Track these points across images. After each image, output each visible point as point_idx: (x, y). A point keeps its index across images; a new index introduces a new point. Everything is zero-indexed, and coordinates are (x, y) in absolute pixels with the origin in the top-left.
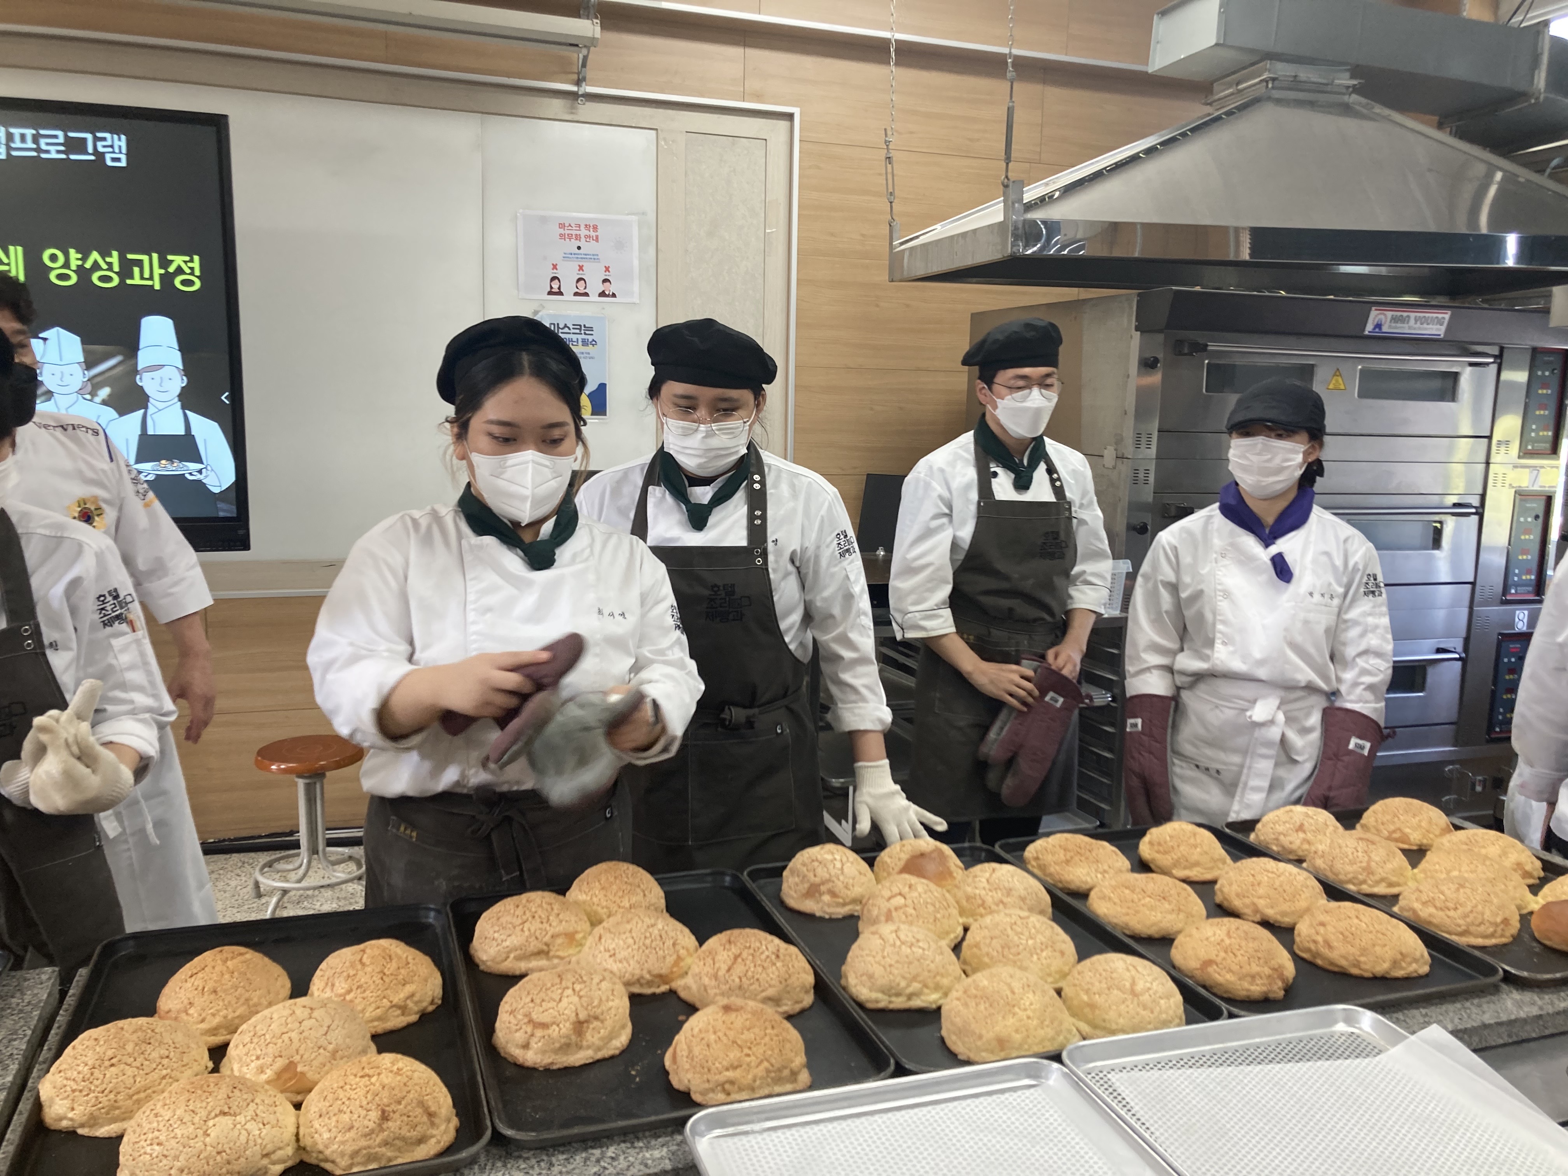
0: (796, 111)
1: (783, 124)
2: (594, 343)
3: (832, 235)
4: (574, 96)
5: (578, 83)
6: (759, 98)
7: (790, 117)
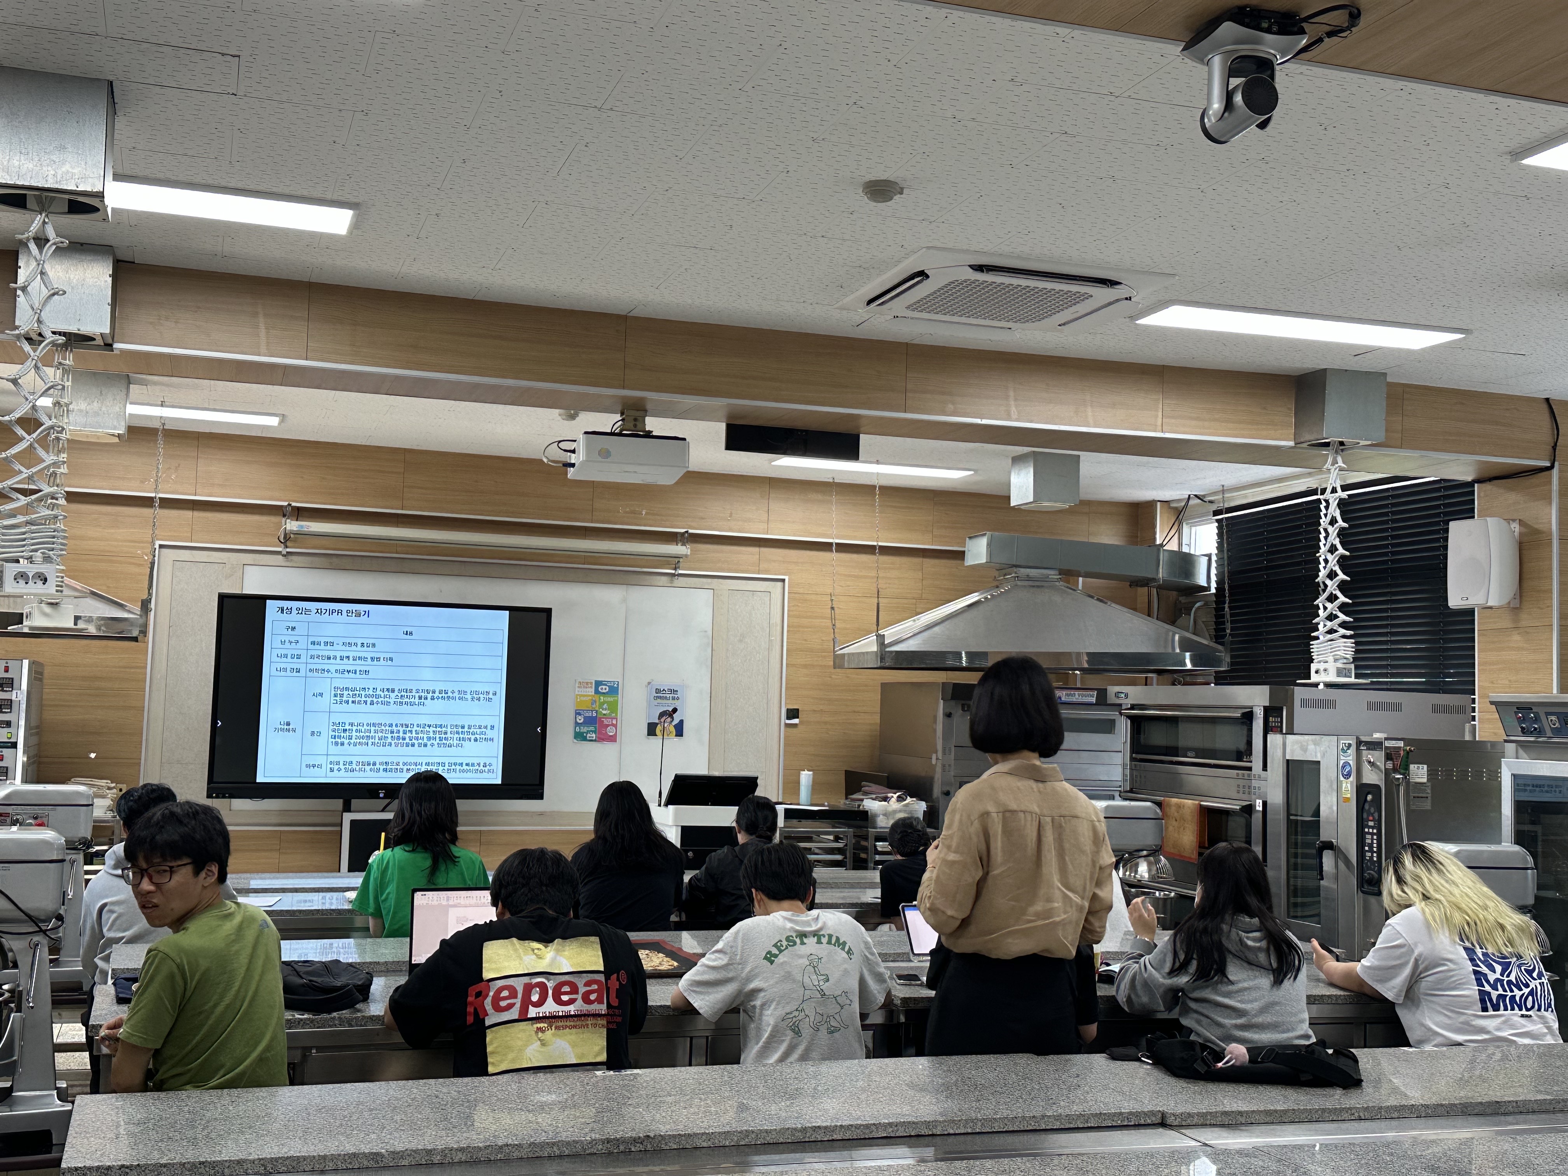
0: (786, 578)
1: (780, 584)
2: (678, 699)
3: (806, 640)
4: (673, 575)
5: (675, 569)
6: (767, 572)
7: (783, 580)
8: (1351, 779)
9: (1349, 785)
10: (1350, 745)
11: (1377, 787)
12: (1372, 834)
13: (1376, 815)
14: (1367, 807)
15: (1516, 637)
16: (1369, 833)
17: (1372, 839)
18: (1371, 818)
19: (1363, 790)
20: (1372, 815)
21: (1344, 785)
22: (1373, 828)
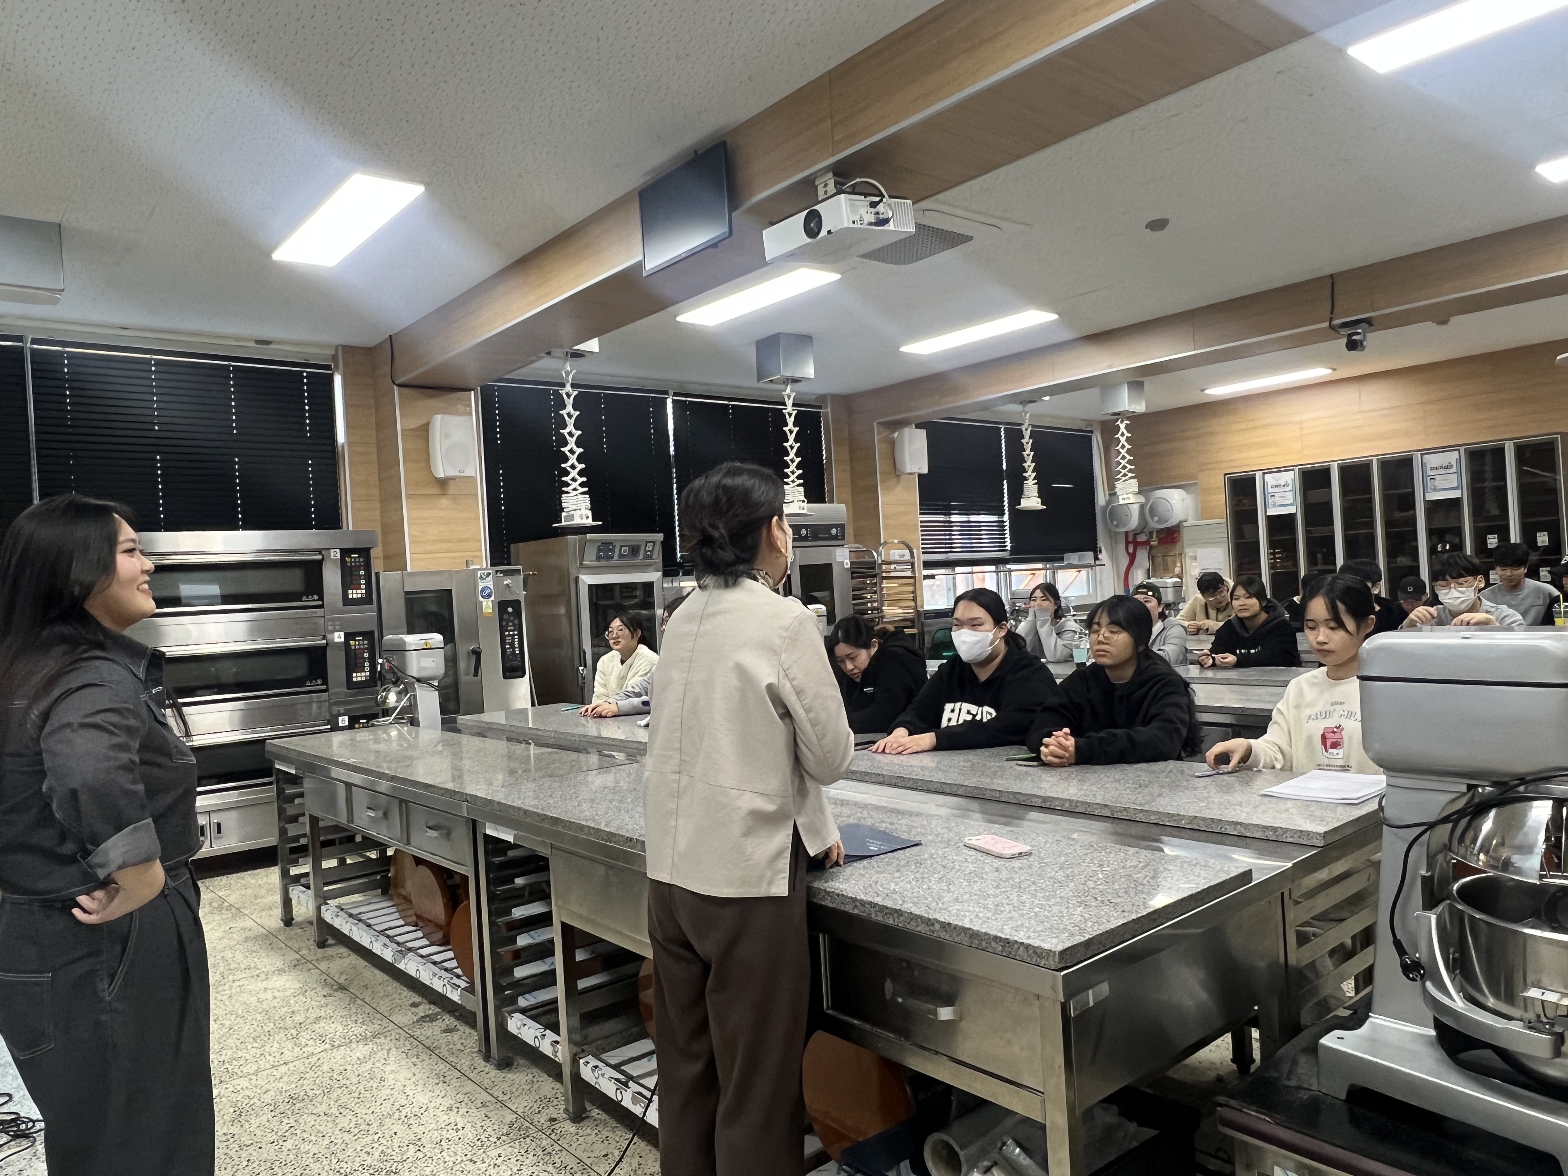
8: (492, 598)
9: (490, 604)
10: (489, 574)
11: (518, 602)
12: (514, 635)
13: (516, 622)
14: (506, 617)
15: (444, 502)
16: (509, 635)
17: (513, 639)
18: (510, 624)
19: (502, 606)
20: (512, 621)
21: (484, 604)
22: (513, 631)
